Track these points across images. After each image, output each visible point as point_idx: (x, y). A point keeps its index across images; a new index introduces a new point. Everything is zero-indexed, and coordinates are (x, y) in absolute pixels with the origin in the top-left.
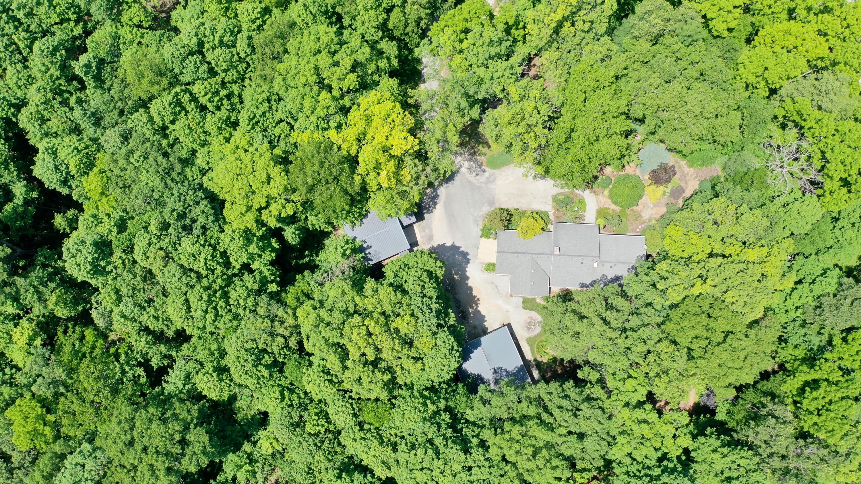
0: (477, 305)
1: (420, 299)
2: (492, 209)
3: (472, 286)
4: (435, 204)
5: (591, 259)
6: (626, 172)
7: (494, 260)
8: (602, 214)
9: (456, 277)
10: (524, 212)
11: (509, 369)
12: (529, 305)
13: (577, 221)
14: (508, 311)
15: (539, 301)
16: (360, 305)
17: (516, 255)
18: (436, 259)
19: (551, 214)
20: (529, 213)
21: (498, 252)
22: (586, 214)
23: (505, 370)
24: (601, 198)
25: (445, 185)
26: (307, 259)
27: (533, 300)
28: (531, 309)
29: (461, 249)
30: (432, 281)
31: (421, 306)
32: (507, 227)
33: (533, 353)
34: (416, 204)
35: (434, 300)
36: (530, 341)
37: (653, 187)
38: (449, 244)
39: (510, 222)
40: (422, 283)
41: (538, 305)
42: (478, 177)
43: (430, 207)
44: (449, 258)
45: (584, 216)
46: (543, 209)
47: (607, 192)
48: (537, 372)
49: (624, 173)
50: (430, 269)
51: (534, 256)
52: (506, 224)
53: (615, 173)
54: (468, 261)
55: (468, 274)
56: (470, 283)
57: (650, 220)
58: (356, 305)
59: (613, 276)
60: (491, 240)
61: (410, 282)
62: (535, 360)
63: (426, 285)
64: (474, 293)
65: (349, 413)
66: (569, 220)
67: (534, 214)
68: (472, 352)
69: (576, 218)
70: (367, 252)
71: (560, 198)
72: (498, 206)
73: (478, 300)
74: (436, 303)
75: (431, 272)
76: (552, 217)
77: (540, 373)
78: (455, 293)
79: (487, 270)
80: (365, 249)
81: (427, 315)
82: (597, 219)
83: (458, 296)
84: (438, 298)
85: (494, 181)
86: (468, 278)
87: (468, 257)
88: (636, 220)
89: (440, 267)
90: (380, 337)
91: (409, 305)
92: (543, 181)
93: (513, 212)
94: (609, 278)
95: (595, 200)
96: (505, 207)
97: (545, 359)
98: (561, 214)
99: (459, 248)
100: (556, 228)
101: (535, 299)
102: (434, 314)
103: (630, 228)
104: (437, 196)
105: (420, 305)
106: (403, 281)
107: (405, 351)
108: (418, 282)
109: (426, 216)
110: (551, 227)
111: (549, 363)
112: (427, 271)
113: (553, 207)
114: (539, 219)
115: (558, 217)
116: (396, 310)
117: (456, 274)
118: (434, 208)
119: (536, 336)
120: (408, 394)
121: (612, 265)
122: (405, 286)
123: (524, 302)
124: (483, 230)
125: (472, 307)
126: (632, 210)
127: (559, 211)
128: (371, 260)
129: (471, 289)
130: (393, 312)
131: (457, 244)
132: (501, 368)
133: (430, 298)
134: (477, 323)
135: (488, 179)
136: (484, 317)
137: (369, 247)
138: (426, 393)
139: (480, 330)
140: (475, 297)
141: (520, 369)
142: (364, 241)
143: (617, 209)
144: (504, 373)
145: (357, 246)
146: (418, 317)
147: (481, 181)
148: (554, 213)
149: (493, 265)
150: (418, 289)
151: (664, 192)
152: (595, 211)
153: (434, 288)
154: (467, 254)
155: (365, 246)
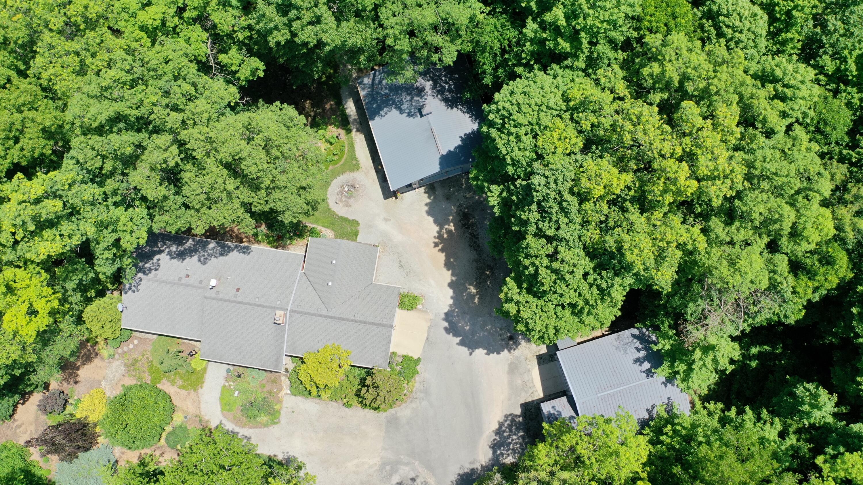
0: (440, 236)
1: (561, 233)
2: (393, 411)
3: (445, 270)
4: (499, 432)
5: (221, 296)
6: (137, 453)
7: (400, 315)
8: (193, 378)
9: (473, 290)
10: (334, 398)
11: (395, 112)
12: (348, 228)
13: (240, 370)
14: (386, 220)
15: (329, 233)
16: (696, 230)
17: (358, 318)
18: (517, 319)
19: (286, 390)
20: (325, 396)
21: (391, 326)
22: (222, 382)
23: (402, 112)
24: (192, 410)
25: (477, 466)
26: (754, 350)
27: (340, 235)
28: (345, 220)
29: (458, 340)
30: (532, 270)
31: (562, 217)
32: (369, 372)
33: (352, 145)
34: (543, 439)
35: (532, 229)
36: (355, 166)
37: (92, 419)
38: (480, 352)
39: (362, 382)
40: (556, 265)
41: (331, 225)
42: (412, 475)
43: (510, 426)
44: (483, 328)
45: (227, 379)
46: (299, 400)
47: (178, 418)
48: (348, 111)
49: (143, 452)
50: (530, 298)
51: (324, 312)
52: (369, 379)
53: (158, 453)
54: (448, 316)
55: (450, 292)
56: (447, 276)
57: (112, 357)
58: (705, 231)
59: (188, 260)
60: (401, 352)
61: (579, 273)
62: (349, 131)
63: (546, 261)
64: (442, 257)
65: (728, 15)
66: (255, 373)
67: (314, 391)
68: (459, 147)
69: (239, 376)
70: (642, 354)
71: (264, 418)
72: (382, 416)
73: (436, 245)
74: (526, 223)
75: (529, 291)
76: (285, 382)
77: (343, 111)
78: (477, 261)
79: (414, 298)
80: (647, 358)
81: (553, 194)
82: (205, 370)
83: (474, 255)
84: (521, 236)
85: (383, 465)
86: (451, 285)
87: (446, 324)
88: (136, 361)
89: (509, 300)
90: (667, 148)
91: (585, 223)
92: (291, 454)
93: (355, 401)
94: (195, 258)
95: (203, 406)
96: (369, 413)
97: (332, 131)
98: (268, 387)
99: (462, 343)
100: (278, 361)
101: (336, 237)
102: (537, 197)
103: (150, 347)
104: (495, 446)
105: (563, 220)
106: (590, 279)
107: (607, 122)
108: (565, 268)
109: (518, 411)
110: (289, 364)
111: (326, 124)
112: (538, 295)
113: (280, 402)
114: (307, 382)
115: (274, 381)
116: (615, 214)
117: (473, 296)
118: (501, 425)
119: (343, 172)
120: (599, 47)
121: (185, 281)
122: (590, 266)
123: (356, 234)
124: (415, 372)
125: (449, 232)
126: (139, 379)
127: (270, 393)
128: (634, 336)
129: (448, 265)
130: (624, 210)
131: (464, 350)
132: (410, 115)
133: (539, 234)
134: (444, 205)
135: (394, 471)
136: (429, 213)
137: (638, 361)
138: (565, 46)
139: (439, 191)
140: (442, 250)
141: (375, 113)
142: (649, 373)
143: (165, 386)
144: (405, 106)
145: (666, 364)
146: (572, 192)
147: (407, 468)
148: (280, 390)
149: (402, 305)
150: (564, 253)
151: (76, 406)
152: (206, 385)
153: (527, 256)
154: (447, 331)
155: (647, 365)
